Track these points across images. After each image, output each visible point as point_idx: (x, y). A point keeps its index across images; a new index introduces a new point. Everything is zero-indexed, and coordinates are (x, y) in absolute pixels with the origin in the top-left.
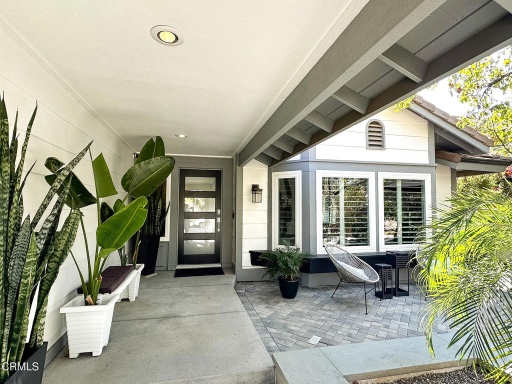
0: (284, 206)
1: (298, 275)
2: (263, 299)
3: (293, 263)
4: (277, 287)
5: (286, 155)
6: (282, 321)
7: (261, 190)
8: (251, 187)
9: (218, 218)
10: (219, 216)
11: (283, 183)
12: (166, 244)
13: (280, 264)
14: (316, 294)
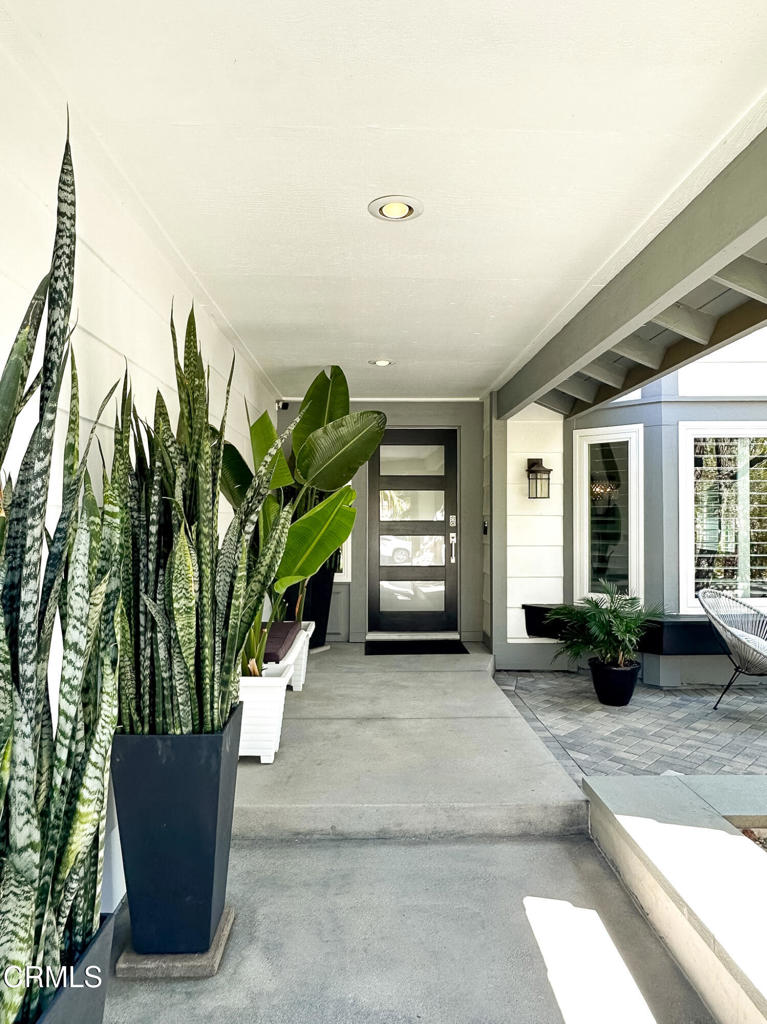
0: (602, 507)
1: (634, 656)
2: (555, 704)
3: (623, 629)
4: (585, 683)
5: (604, 392)
6: (599, 743)
7: (549, 471)
8: (525, 465)
9: (453, 535)
10: (454, 530)
11: (600, 453)
12: (345, 588)
13: (594, 630)
14: (677, 700)
